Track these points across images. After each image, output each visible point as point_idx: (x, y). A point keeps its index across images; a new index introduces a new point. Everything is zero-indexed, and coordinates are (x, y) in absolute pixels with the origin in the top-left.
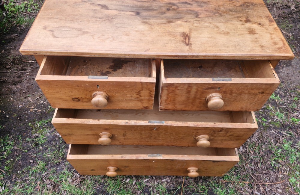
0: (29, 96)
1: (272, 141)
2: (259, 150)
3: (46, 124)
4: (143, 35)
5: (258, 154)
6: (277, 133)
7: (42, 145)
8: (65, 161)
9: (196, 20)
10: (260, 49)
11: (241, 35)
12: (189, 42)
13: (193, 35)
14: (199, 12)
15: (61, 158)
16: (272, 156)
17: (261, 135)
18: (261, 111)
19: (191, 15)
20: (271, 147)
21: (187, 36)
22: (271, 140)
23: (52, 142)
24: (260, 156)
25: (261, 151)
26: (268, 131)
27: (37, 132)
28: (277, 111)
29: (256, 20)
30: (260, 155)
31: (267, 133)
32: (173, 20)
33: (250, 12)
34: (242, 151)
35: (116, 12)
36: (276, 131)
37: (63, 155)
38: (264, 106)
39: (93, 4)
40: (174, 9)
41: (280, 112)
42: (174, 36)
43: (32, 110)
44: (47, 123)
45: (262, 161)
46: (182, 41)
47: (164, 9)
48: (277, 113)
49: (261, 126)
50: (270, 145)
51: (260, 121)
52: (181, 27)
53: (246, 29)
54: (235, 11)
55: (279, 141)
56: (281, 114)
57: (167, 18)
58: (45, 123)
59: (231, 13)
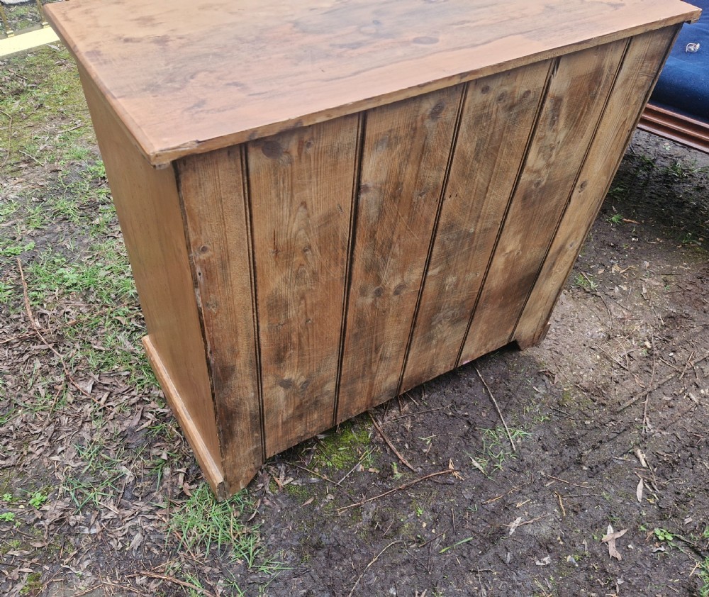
9: (291, 15)
14: (298, 35)
33: (161, 65)
59: (215, 51)
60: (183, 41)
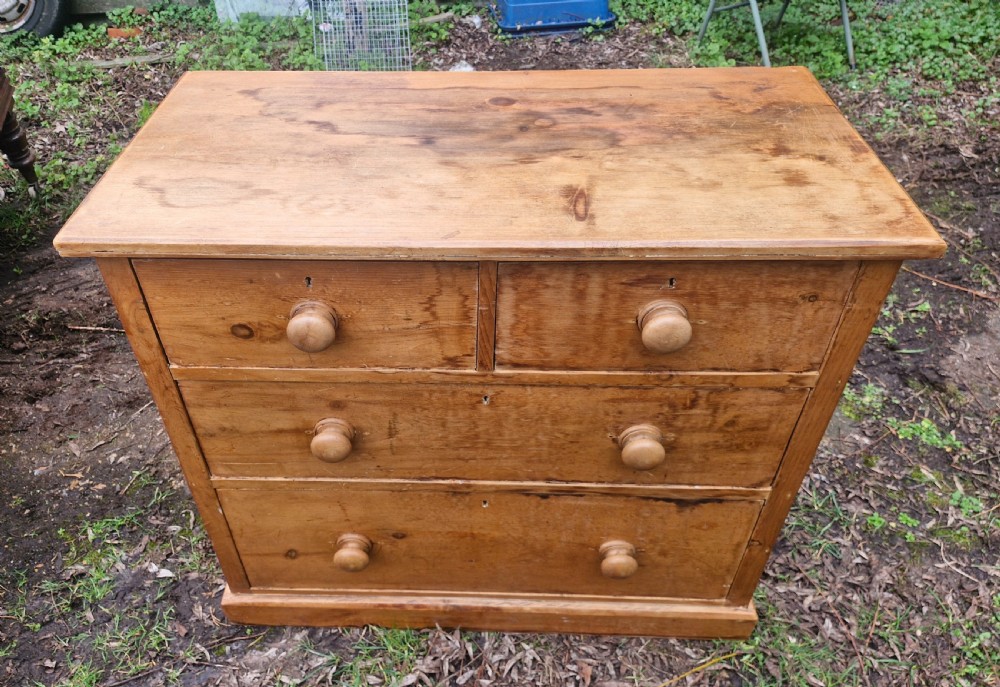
0: (71, 439)
1: (949, 599)
2: (899, 637)
3: (118, 532)
4: (441, 194)
5: (896, 650)
6: (966, 572)
7: (94, 606)
8: (169, 668)
9: (611, 154)
10: (826, 225)
11: (758, 188)
12: (586, 210)
13: (599, 192)
14: (622, 131)
15: (153, 654)
16: (954, 659)
17: (901, 578)
18: (894, 488)
19: (594, 141)
20: (949, 625)
21: (582, 194)
22: (942, 596)
23: (129, 597)
24: (909, 659)
25: (909, 637)
26: (929, 561)
27: (82, 560)
28: (955, 488)
29: (809, 147)
30: (907, 652)
31: (925, 571)
32: (537, 155)
33: (786, 127)
34: (835, 638)
35: (360, 140)
36: (961, 563)
37: (162, 643)
38: (903, 473)
39: (293, 120)
40: (542, 127)
41: (966, 492)
42: (538, 196)
43: (78, 483)
44: (121, 527)
45: (918, 679)
46: (566, 210)
47: (510, 128)
48: (957, 495)
49: (898, 544)
50: (940, 617)
51: (893, 525)
52: (563, 171)
53: (777, 172)
54: (736, 127)
55: (975, 601)
56: (970, 498)
57: (517, 151)
58: (115, 528)
59: (725, 131)
60: (757, 146)
